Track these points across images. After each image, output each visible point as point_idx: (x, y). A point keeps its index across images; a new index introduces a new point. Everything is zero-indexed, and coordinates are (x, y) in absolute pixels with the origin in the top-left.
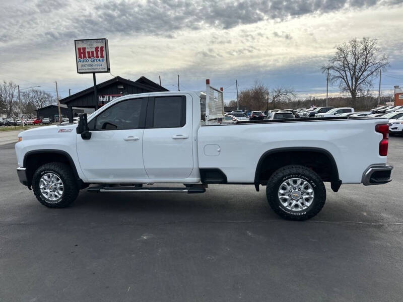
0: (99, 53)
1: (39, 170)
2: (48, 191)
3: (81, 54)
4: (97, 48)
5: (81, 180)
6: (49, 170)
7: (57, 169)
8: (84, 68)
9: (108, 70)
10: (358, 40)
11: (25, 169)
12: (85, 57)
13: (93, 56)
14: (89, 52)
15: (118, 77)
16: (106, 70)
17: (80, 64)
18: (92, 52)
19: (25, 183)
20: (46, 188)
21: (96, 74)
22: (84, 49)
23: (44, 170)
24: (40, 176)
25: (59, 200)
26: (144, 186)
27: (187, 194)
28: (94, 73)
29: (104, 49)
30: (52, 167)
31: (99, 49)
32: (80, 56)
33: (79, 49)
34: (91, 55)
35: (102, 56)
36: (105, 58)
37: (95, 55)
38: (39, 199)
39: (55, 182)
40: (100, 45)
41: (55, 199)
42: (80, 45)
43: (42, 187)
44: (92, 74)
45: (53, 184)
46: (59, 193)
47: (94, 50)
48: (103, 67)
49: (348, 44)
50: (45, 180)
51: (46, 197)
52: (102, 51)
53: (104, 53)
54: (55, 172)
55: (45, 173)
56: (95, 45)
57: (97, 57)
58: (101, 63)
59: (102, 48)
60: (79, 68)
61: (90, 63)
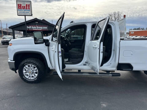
0: (28, 7)
1: (23, 63)
2: (28, 74)
3: (19, 7)
4: (27, 5)
5: (49, 68)
6: (30, 63)
7: (35, 62)
8: (21, 13)
9: (32, 15)
10: (116, 12)
11: (14, 62)
12: (21, 8)
13: (25, 8)
14: (23, 6)
15: (36, 18)
16: (31, 15)
17: (19, 11)
18: (25, 7)
19: (13, 69)
20: (27, 72)
21: (26, 16)
22: (21, 5)
23: (27, 63)
24: (24, 66)
25: (34, 79)
26: (81, 71)
27: (111, 77)
28: (25, 16)
29: (30, 5)
30: (32, 61)
31: (28, 5)
32: (19, 8)
33: (18, 5)
34: (24, 8)
35: (29, 9)
36: (30, 9)
37: (26, 8)
38: (23, 79)
39: (33, 69)
40: (28, 4)
41: (32, 78)
42: (19, 3)
43: (24, 72)
44: (24, 16)
45: (32, 70)
46: (35, 75)
47: (25, 6)
48: (29, 13)
49: (113, 13)
50: (27, 68)
51: (27, 77)
52: (29, 6)
53: (30, 7)
54: (34, 64)
55: (27, 64)
56: (26, 3)
57: (27, 9)
58: (28, 12)
59: (29, 5)
60: (18, 13)
61: (23, 11)
